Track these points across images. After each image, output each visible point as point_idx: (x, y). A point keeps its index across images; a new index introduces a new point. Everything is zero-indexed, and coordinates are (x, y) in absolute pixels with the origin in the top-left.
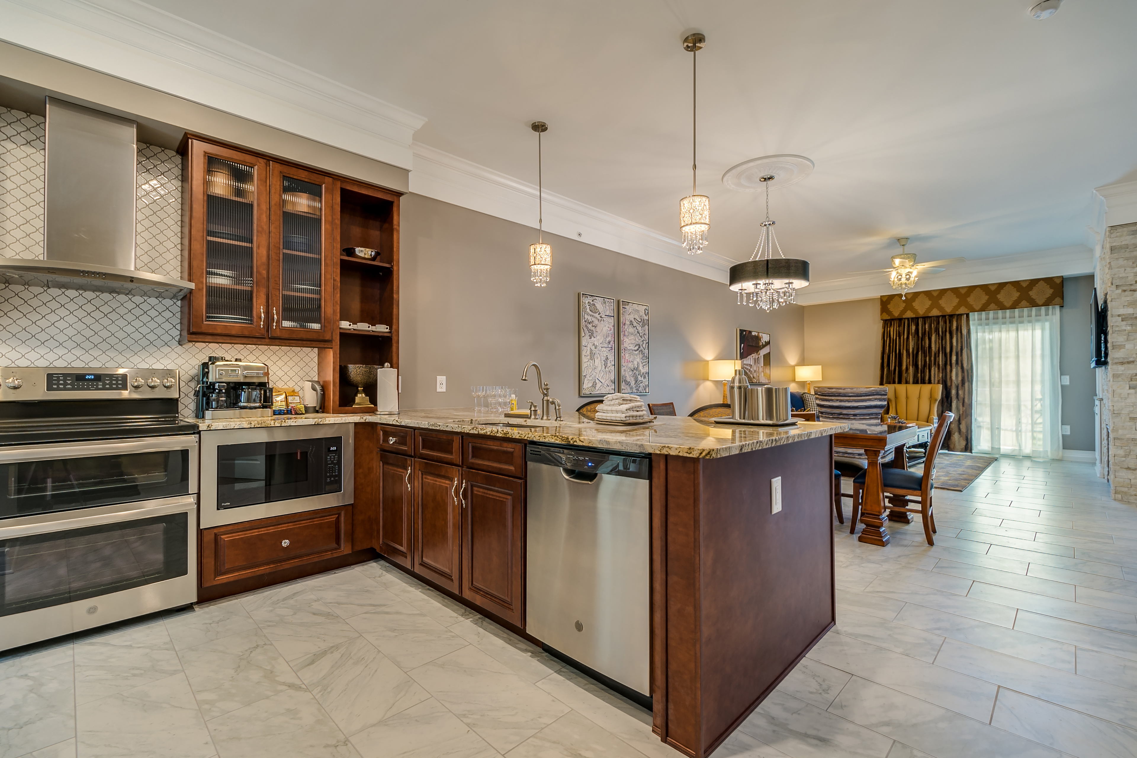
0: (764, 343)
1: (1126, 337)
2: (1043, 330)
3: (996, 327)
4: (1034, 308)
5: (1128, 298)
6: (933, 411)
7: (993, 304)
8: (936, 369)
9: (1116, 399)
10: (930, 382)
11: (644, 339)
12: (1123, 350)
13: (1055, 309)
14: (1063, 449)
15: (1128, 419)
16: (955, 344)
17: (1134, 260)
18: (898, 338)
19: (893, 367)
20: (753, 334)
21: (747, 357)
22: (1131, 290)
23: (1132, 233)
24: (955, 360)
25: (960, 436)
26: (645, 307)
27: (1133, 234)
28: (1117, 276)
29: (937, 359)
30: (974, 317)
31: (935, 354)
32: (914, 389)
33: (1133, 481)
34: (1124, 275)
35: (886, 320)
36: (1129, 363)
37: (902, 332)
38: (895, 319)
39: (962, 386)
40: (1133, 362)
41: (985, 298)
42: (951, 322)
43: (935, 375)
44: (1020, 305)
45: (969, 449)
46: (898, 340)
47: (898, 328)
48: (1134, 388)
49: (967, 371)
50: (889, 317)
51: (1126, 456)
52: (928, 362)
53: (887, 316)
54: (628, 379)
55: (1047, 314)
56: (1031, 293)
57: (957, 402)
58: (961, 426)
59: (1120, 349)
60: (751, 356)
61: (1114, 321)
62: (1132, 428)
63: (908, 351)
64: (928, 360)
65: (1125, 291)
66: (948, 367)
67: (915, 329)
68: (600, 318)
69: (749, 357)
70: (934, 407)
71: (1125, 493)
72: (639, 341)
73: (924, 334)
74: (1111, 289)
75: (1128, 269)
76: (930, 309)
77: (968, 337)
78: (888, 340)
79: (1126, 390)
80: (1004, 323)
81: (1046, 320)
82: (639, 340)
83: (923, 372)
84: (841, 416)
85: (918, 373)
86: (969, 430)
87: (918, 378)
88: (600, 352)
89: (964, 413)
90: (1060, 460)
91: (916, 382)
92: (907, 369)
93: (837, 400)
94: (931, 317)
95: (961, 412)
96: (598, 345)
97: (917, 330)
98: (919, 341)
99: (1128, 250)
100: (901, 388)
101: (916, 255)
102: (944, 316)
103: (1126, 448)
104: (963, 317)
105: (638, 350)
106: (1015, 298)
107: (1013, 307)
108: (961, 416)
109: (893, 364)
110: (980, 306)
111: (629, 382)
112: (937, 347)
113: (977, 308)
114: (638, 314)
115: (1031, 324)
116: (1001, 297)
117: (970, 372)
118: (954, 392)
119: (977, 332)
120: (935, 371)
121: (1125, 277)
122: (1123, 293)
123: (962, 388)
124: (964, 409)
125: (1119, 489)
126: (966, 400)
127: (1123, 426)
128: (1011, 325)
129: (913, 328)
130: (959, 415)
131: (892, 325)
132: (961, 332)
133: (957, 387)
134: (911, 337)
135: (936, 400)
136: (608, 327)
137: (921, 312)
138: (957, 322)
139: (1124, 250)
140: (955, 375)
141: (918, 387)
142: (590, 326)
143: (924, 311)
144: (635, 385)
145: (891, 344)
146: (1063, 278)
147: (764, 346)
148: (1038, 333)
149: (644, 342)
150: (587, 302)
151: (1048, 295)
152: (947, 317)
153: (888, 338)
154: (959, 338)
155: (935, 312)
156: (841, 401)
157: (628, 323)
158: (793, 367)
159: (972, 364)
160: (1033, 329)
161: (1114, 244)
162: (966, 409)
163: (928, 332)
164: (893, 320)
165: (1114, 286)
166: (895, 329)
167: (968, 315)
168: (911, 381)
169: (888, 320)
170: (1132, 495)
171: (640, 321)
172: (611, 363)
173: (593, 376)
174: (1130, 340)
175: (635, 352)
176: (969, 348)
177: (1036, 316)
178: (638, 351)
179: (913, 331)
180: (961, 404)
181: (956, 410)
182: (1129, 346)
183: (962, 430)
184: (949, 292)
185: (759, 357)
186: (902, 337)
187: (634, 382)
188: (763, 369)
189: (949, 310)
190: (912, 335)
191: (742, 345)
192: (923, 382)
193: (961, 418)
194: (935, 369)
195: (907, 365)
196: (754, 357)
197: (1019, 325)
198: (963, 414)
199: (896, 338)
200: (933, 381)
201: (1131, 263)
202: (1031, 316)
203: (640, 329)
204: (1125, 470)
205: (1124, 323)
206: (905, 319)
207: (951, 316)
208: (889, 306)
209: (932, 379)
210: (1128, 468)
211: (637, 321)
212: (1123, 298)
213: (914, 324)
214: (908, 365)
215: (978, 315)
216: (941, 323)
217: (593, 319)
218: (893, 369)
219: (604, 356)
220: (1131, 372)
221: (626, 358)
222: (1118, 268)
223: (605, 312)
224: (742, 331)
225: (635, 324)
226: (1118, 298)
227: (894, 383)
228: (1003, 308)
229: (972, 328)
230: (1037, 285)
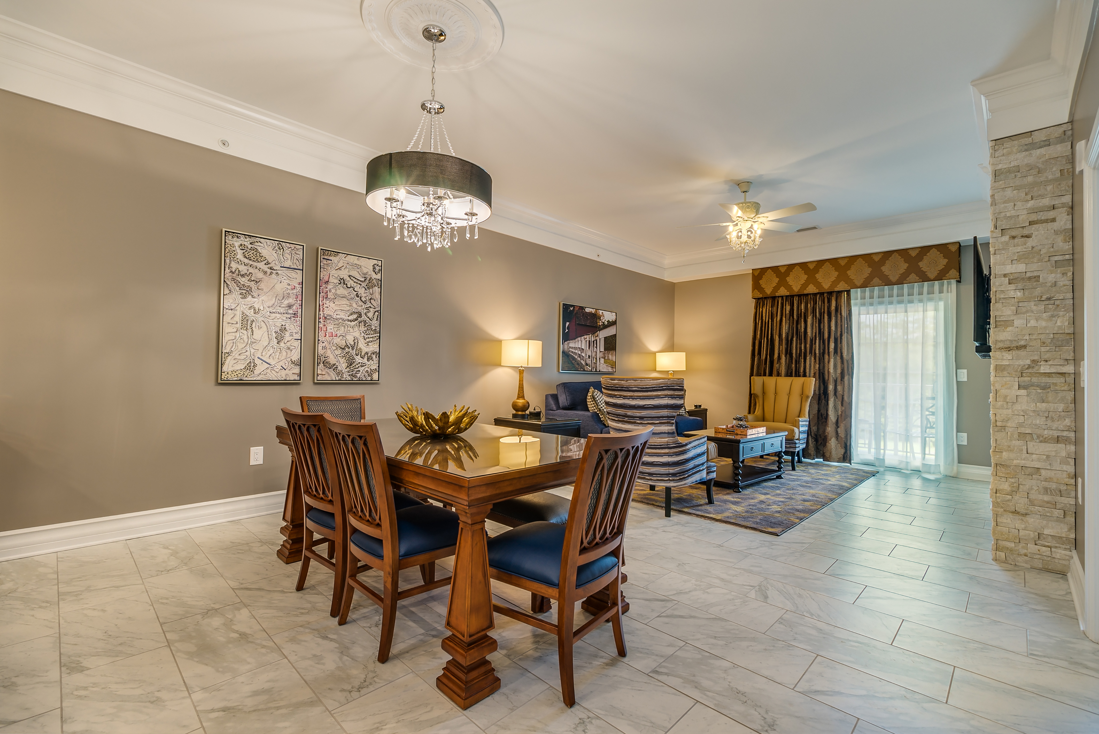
0: (606, 323)
1: (1014, 308)
2: (936, 310)
3: (881, 308)
4: (926, 283)
5: (1019, 249)
6: (805, 411)
7: (876, 278)
8: (813, 358)
9: (1000, 404)
10: (805, 375)
11: (370, 305)
12: (1010, 328)
13: (951, 284)
14: (959, 463)
15: (1016, 436)
16: (833, 328)
17: (1027, 190)
18: (770, 320)
19: (764, 356)
20: (587, 310)
21: (574, 339)
22: (1022, 236)
23: (1025, 147)
24: (833, 348)
25: (837, 442)
26: (375, 262)
27: (1026, 150)
28: (1003, 215)
29: (814, 346)
30: (856, 294)
31: (811, 340)
32: (784, 382)
33: (1022, 533)
34: (1013, 213)
35: (759, 299)
36: (1018, 348)
37: (775, 313)
38: (768, 298)
39: (841, 380)
40: (1025, 347)
41: (867, 271)
42: (829, 301)
43: (810, 367)
44: (908, 279)
45: (848, 459)
46: (770, 323)
47: (770, 309)
48: (1025, 388)
49: (847, 361)
50: (761, 295)
51: (1011, 493)
52: (803, 351)
53: (759, 293)
54: (332, 360)
55: (941, 292)
56: (921, 264)
57: (835, 400)
58: (839, 430)
59: (1006, 326)
60: (583, 337)
61: (997, 284)
62: (1022, 451)
63: (780, 336)
64: (803, 348)
65: (1014, 237)
66: (826, 357)
67: (790, 310)
68: (269, 271)
69: (579, 338)
70: (805, 405)
71: (1011, 551)
72: (360, 308)
73: (799, 316)
74: (995, 235)
75: (1019, 204)
76: (805, 286)
77: (848, 319)
78: (760, 323)
79: (1015, 391)
80: (891, 303)
81: (940, 299)
82: (357, 306)
83: (797, 362)
84: (626, 419)
85: (792, 363)
86: (849, 436)
87: (792, 369)
88: (266, 320)
89: (843, 414)
90: (954, 477)
91: (789, 374)
92: (779, 358)
93: (621, 396)
94: (807, 295)
95: (840, 413)
96: (262, 308)
97: (792, 310)
98: (794, 324)
99: (1019, 175)
100: (770, 381)
101: (758, 203)
102: (822, 294)
103: (1013, 480)
104: (843, 294)
105: (356, 320)
106: (902, 271)
107: (900, 282)
108: (839, 416)
109: (764, 352)
110: (862, 282)
111: (334, 364)
112: (814, 332)
113: (859, 284)
114: (359, 270)
115: (922, 304)
116: (886, 269)
117: (850, 362)
118: (831, 387)
119: (859, 314)
120: (810, 361)
121: (1014, 216)
122: (1012, 241)
123: (841, 383)
124: (843, 408)
125: (1002, 543)
126: (846, 398)
127: (1009, 447)
128: (899, 306)
129: (788, 308)
130: (837, 417)
131: (764, 305)
132: (841, 314)
133: (836, 381)
134: (784, 319)
135: (808, 397)
136: (289, 285)
137: (796, 288)
138: (836, 301)
139: (1013, 175)
140: (832, 367)
141: (789, 379)
142: (243, 280)
143: (799, 287)
144: (348, 369)
145: (763, 328)
146: (960, 245)
147: (605, 327)
148: (931, 314)
149: (371, 309)
150: (237, 244)
151: (941, 267)
152: (825, 295)
153: (760, 321)
154: (839, 322)
155: (811, 289)
156: (625, 397)
157: (334, 280)
158: (655, 353)
159: (853, 353)
160: (925, 311)
161: (1000, 167)
162: (845, 408)
163: (804, 313)
164: (765, 298)
165: (998, 231)
166: (767, 310)
167: (848, 292)
168: (783, 371)
169: (761, 298)
170: (1021, 555)
171: (363, 280)
172: (292, 335)
173: (248, 353)
174: (1021, 313)
175: (350, 323)
176: (849, 332)
177: (928, 294)
178: (356, 322)
179: (787, 312)
180: (840, 403)
181: (833, 410)
182: (1018, 322)
183: (840, 435)
184: (827, 265)
185: (596, 340)
186: (775, 319)
187: (345, 365)
188: (604, 354)
189: (826, 286)
190: (786, 318)
191: (568, 324)
192: (797, 375)
193: (839, 418)
194: (810, 359)
195: (779, 354)
196: (588, 339)
197: (909, 305)
198: (841, 415)
199: (768, 321)
200: (808, 374)
201: (1023, 195)
202: (923, 295)
203: (362, 291)
204: (1010, 515)
205: (1012, 287)
206: (779, 297)
207: (830, 293)
208: (761, 282)
209: (808, 370)
210: (1015, 512)
211: (355, 280)
212: (1010, 248)
213: (788, 304)
214: (781, 354)
215: (861, 293)
216: (819, 303)
217: (251, 270)
218: (764, 358)
219: (275, 326)
220: (1021, 362)
221: (329, 330)
222: (1004, 202)
223: (280, 262)
224: (566, 307)
225: (350, 283)
226: (1003, 249)
227: (765, 375)
228: (889, 283)
229: (854, 310)
230: (928, 254)
